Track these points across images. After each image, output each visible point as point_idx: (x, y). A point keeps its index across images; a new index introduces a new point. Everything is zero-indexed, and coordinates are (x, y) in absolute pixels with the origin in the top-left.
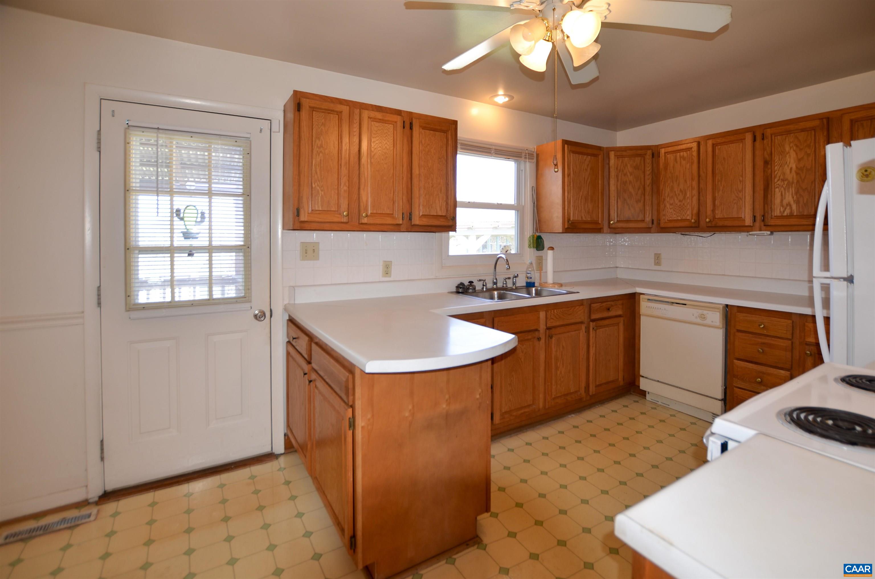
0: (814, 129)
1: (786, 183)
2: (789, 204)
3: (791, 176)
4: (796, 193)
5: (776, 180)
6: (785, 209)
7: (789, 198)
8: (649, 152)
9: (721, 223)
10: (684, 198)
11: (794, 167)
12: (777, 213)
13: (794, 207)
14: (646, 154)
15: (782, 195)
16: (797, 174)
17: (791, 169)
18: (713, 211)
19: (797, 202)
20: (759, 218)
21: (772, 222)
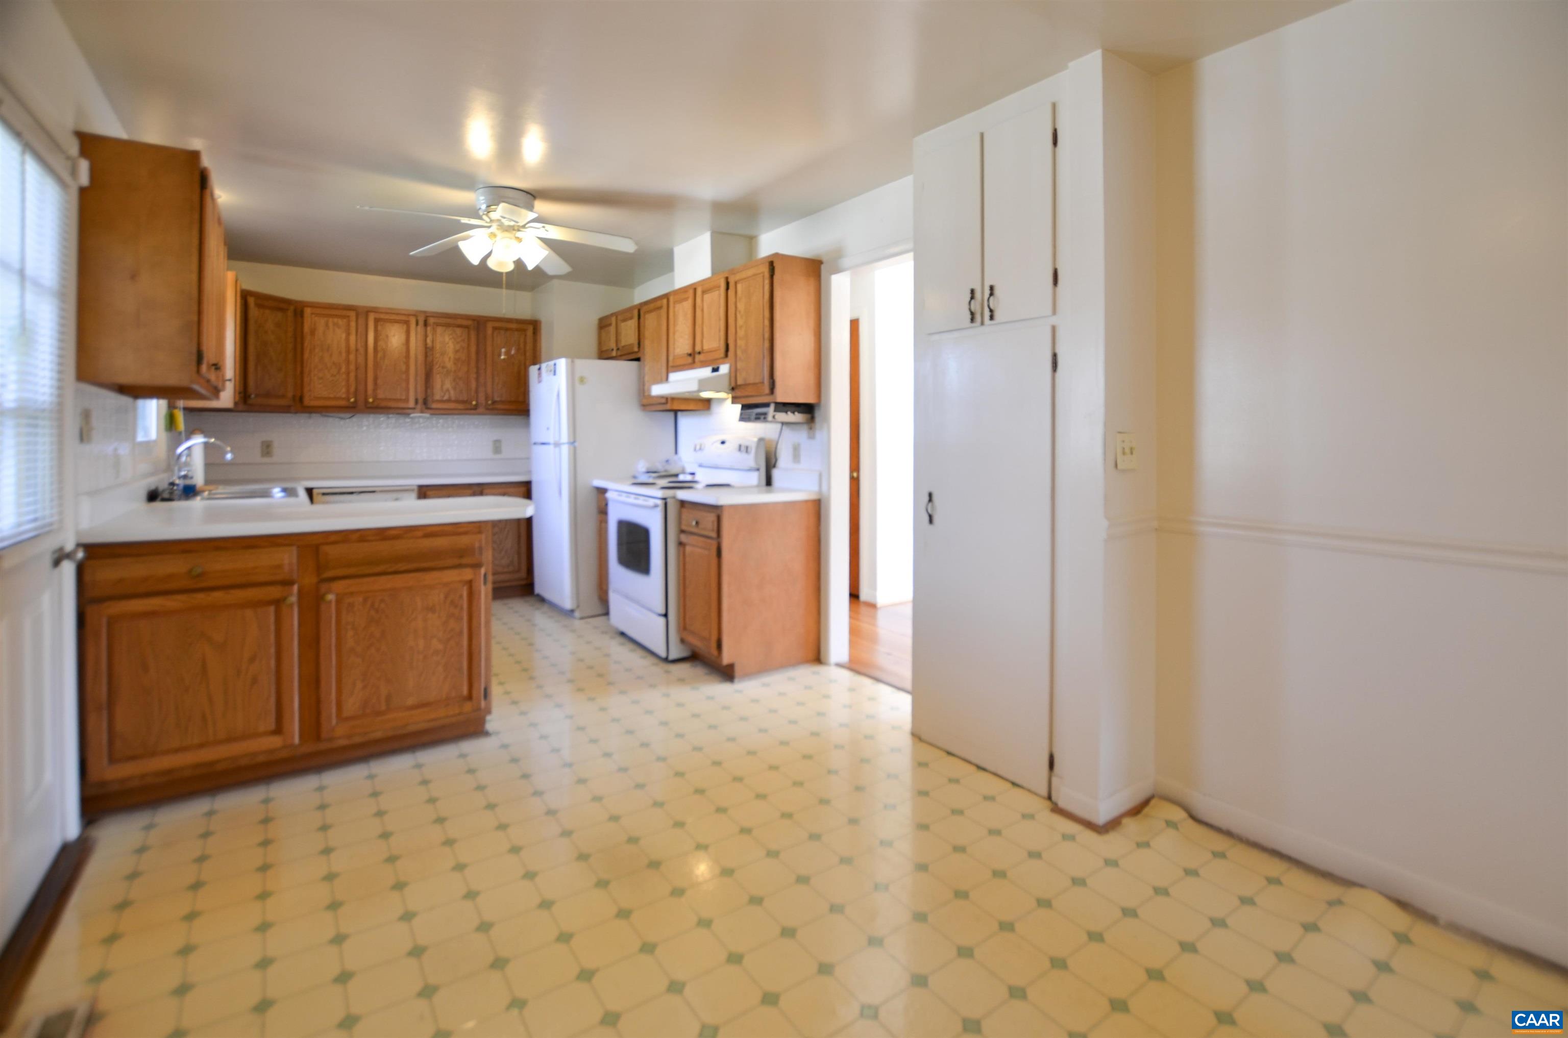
0: (467, 327)
1: (445, 370)
2: (448, 390)
3: (449, 365)
4: (454, 380)
5: (437, 367)
6: (445, 394)
7: (448, 385)
8: (292, 308)
9: (383, 404)
10: (339, 372)
11: (452, 357)
12: (437, 397)
13: (452, 392)
14: (287, 310)
15: (442, 381)
16: (455, 364)
17: (450, 358)
18: (375, 390)
19: (455, 389)
20: (420, 401)
21: (434, 406)
